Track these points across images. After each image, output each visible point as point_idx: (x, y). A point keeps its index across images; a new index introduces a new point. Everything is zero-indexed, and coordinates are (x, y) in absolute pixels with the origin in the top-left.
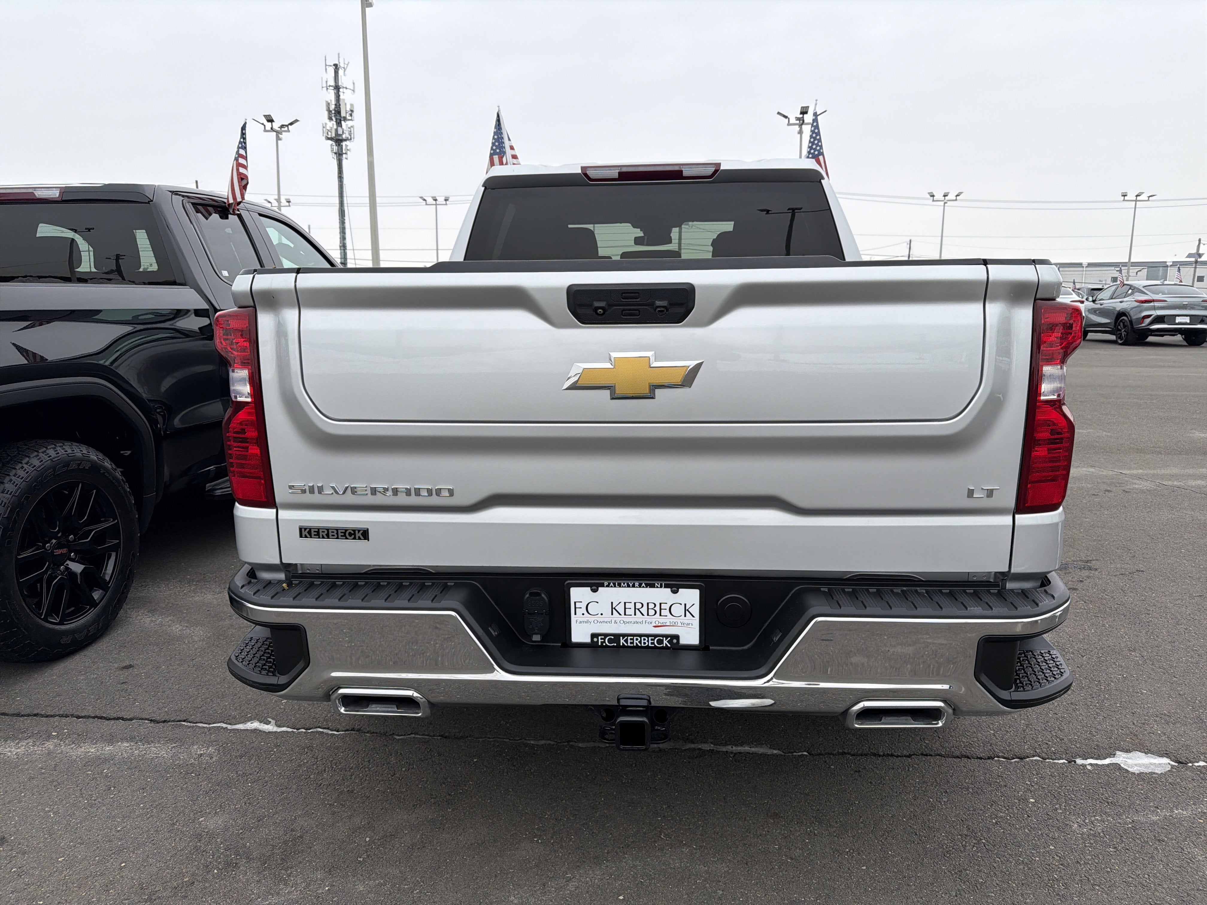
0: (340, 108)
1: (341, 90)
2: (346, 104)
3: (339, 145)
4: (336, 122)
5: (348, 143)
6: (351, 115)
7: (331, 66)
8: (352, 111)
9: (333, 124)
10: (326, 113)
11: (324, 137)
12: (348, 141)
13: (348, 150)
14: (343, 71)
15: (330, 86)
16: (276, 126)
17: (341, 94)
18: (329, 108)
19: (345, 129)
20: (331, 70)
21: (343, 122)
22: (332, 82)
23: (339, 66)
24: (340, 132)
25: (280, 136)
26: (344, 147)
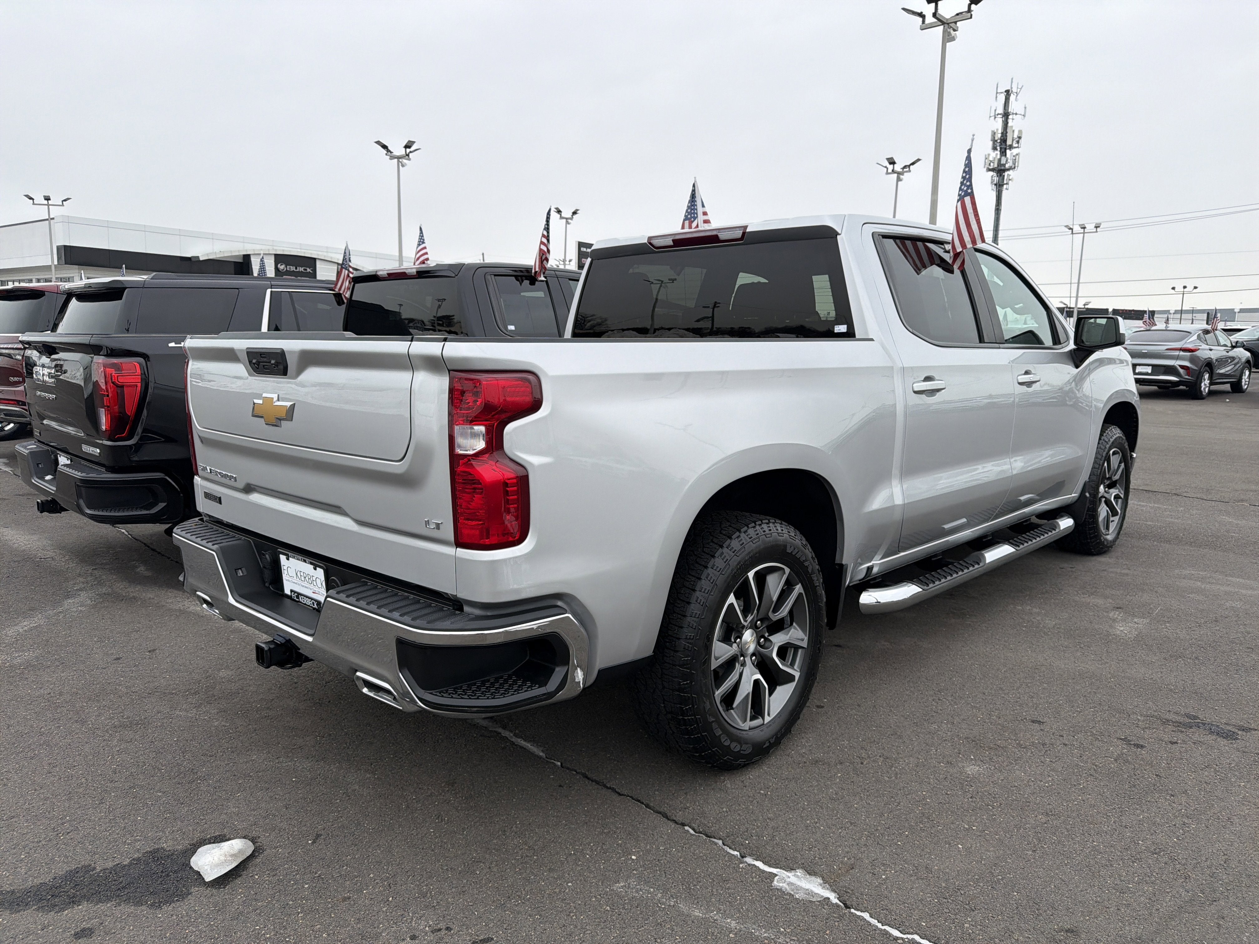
0: (1006, 136)
1: (1010, 117)
2: (1013, 131)
3: (1001, 175)
4: (1000, 151)
5: (1010, 172)
6: (1018, 142)
7: (1002, 93)
8: (1020, 138)
9: (997, 154)
10: (991, 143)
11: (985, 169)
12: (1011, 171)
13: (1010, 180)
14: (1015, 97)
15: (998, 114)
16: (898, 168)
17: (1010, 121)
18: (994, 138)
19: (1009, 158)
20: (1002, 98)
21: (1008, 151)
22: (1000, 110)
23: (1010, 92)
24: (1003, 161)
25: (901, 177)
26: (1006, 178)
